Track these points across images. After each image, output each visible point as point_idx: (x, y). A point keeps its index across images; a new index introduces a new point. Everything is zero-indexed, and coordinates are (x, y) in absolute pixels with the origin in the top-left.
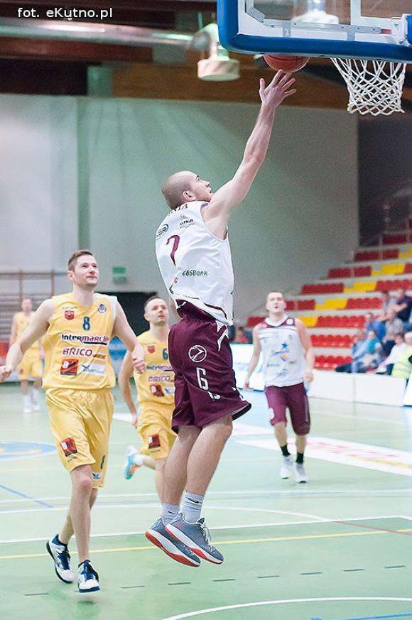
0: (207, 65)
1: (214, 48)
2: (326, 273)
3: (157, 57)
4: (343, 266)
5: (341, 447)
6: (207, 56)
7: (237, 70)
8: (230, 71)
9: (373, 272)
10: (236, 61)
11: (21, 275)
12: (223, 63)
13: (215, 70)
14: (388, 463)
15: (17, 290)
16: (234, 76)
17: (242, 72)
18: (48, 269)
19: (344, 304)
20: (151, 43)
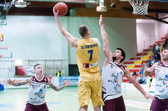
0: (99, 8)
1: (100, 4)
2: (129, 59)
3: (86, 6)
4: (134, 57)
5: (133, 103)
6: (99, 6)
7: (106, 9)
8: (105, 9)
9: (141, 58)
10: (106, 7)
11: (54, 60)
12: (103, 7)
13: (101, 9)
14: (146, 107)
15: (53, 64)
16: (106, 10)
17: (107, 10)
18: (60, 59)
19: (134, 67)
20: (85, 3)
